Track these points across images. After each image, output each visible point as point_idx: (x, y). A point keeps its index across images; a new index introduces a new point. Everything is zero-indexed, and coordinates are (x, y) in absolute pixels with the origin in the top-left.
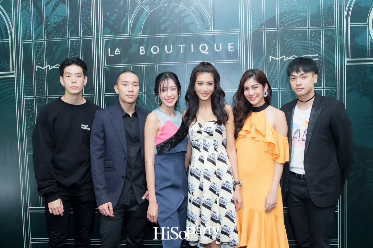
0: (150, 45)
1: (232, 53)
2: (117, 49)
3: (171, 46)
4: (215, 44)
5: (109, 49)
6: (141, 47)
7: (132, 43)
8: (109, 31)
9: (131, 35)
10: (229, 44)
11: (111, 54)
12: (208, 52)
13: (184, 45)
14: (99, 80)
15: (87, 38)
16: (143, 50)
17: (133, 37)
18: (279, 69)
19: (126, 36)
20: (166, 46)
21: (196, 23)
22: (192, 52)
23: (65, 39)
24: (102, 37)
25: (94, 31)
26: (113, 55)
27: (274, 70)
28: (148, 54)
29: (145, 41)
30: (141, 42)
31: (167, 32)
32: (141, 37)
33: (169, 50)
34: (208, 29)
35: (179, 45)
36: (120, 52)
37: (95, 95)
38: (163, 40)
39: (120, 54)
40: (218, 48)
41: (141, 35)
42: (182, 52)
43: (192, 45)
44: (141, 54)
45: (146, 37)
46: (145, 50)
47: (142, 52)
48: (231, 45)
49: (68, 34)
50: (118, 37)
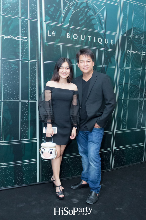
0: (73, 33)
1: (112, 45)
2: (53, 32)
3: (84, 36)
4: (105, 39)
5: (48, 31)
6: (68, 34)
7: (62, 30)
8: (49, 18)
9: (62, 24)
10: (112, 40)
11: (49, 34)
12: (102, 43)
13: (91, 37)
14: (40, 51)
15: (33, 20)
16: (69, 36)
17: (64, 26)
18: (131, 57)
19: (59, 24)
20: (81, 35)
21: (97, 24)
22: (94, 41)
23: (17, 17)
24: (44, 21)
25: (39, 16)
26: (50, 36)
27: (129, 57)
28: (71, 39)
29: (70, 30)
30: (68, 30)
31: (82, 26)
32: (68, 26)
33: (83, 38)
34: (103, 30)
35: (88, 36)
36: (55, 34)
37: (37, 61)
38: (80, 31)
39: (55, 35)
40: (107, 42)
41: (68, 25)
42: (89, 41)
43: (95, 37)
44: (67, 38)
45: (71, 27)
46: (70, 35)
47: (68, 37)
48: (112, 41)
49: (20, 14)
50: (54, 24)
